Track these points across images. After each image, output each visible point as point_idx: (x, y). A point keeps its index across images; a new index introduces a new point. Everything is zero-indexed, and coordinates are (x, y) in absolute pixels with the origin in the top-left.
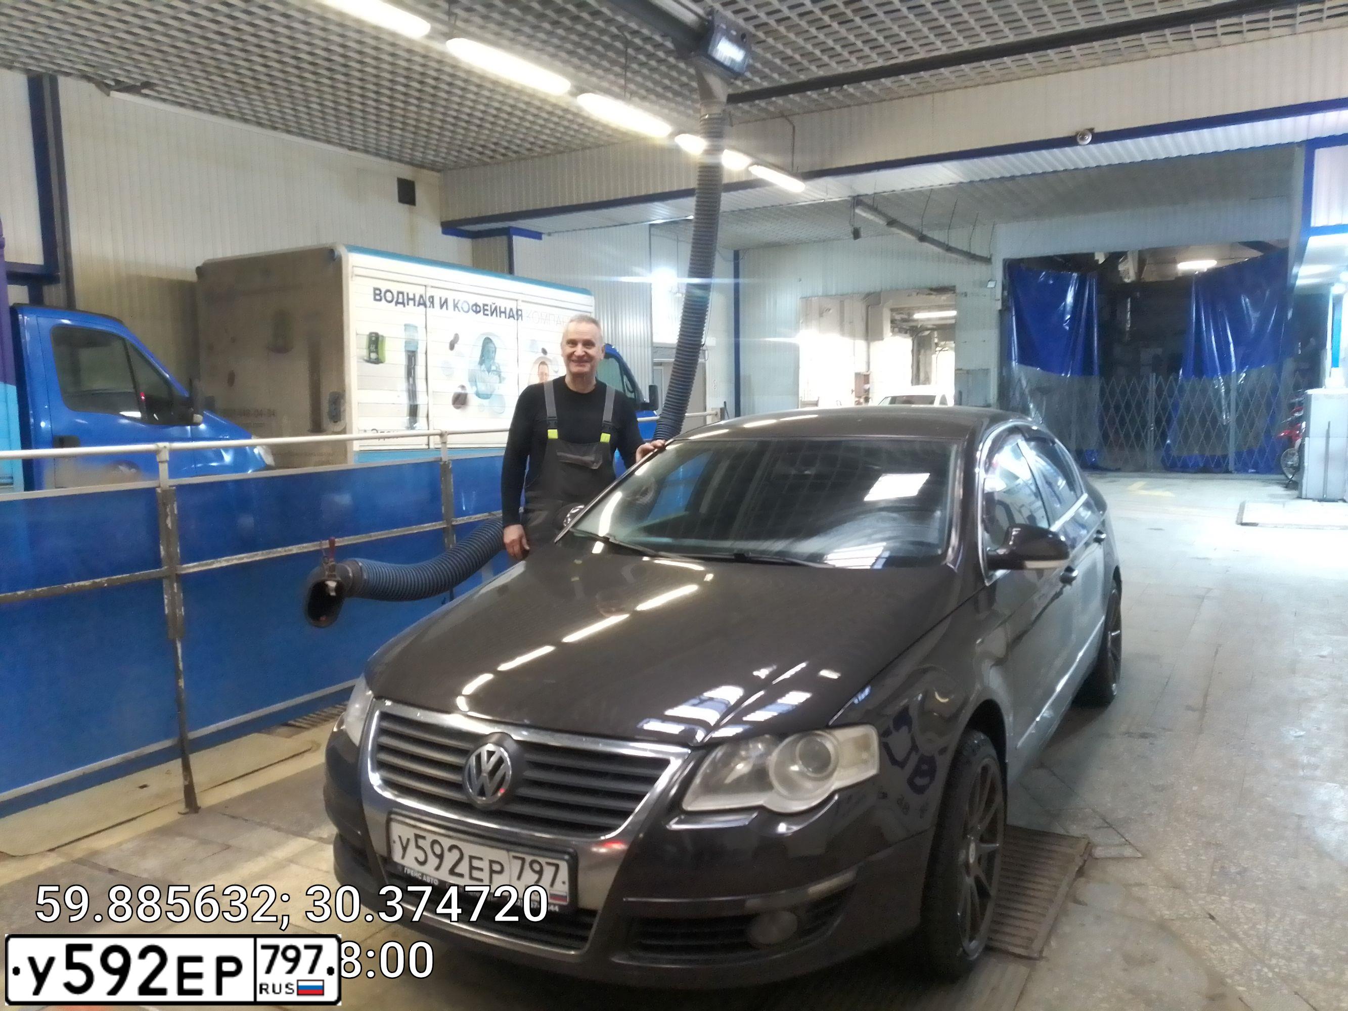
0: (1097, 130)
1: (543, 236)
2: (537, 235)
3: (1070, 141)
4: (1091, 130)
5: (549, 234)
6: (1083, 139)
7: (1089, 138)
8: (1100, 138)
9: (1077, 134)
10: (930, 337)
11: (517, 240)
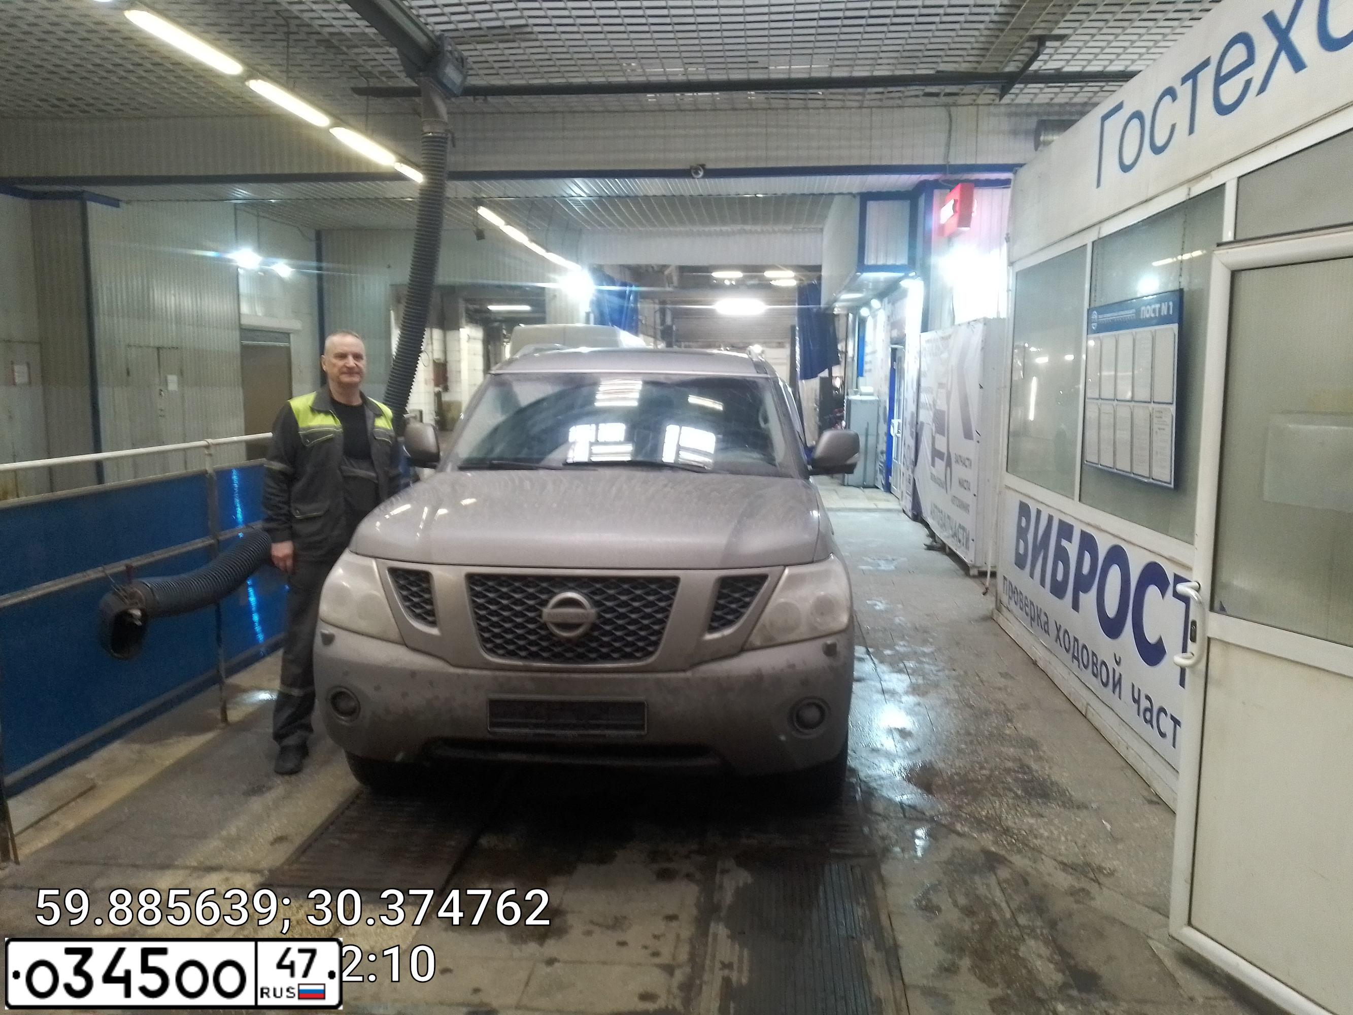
0: (709, 166)
1: (122, 204)
2: (114, 203)
3: (686, 173)
4: (703, 166)
5: (128, 202)
6: (697, 173)
7: (701, 173)
8: (712, 173)
9: (691, 168)
10: (499, 329)
11: (94, 208)
